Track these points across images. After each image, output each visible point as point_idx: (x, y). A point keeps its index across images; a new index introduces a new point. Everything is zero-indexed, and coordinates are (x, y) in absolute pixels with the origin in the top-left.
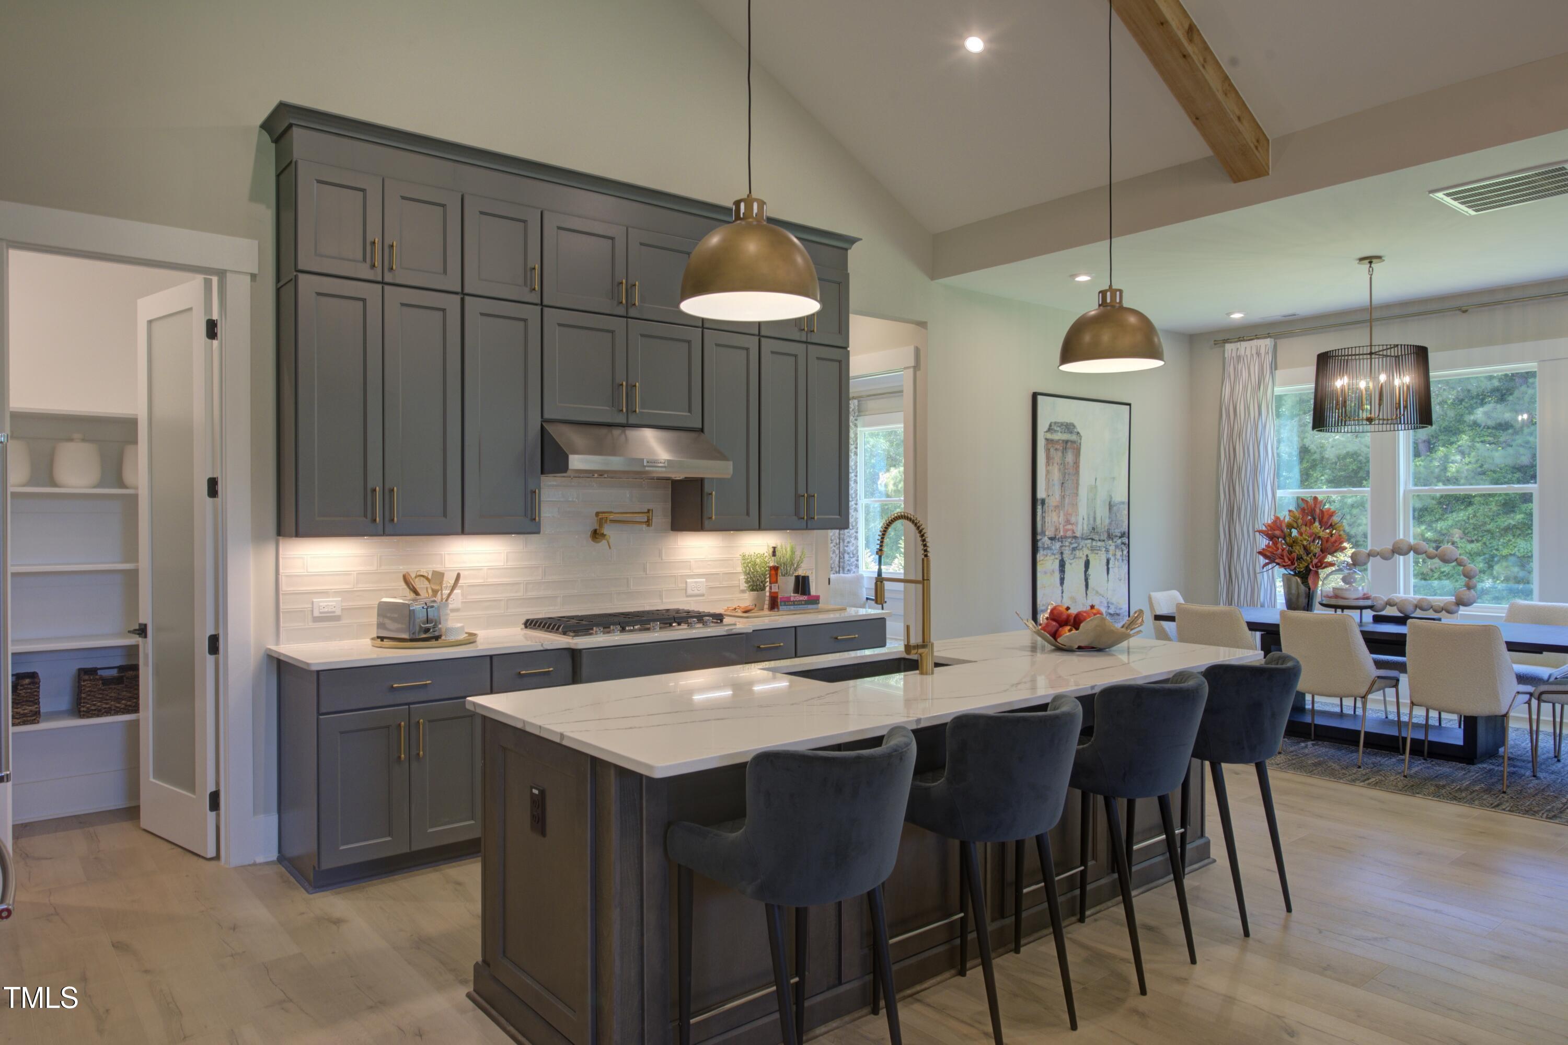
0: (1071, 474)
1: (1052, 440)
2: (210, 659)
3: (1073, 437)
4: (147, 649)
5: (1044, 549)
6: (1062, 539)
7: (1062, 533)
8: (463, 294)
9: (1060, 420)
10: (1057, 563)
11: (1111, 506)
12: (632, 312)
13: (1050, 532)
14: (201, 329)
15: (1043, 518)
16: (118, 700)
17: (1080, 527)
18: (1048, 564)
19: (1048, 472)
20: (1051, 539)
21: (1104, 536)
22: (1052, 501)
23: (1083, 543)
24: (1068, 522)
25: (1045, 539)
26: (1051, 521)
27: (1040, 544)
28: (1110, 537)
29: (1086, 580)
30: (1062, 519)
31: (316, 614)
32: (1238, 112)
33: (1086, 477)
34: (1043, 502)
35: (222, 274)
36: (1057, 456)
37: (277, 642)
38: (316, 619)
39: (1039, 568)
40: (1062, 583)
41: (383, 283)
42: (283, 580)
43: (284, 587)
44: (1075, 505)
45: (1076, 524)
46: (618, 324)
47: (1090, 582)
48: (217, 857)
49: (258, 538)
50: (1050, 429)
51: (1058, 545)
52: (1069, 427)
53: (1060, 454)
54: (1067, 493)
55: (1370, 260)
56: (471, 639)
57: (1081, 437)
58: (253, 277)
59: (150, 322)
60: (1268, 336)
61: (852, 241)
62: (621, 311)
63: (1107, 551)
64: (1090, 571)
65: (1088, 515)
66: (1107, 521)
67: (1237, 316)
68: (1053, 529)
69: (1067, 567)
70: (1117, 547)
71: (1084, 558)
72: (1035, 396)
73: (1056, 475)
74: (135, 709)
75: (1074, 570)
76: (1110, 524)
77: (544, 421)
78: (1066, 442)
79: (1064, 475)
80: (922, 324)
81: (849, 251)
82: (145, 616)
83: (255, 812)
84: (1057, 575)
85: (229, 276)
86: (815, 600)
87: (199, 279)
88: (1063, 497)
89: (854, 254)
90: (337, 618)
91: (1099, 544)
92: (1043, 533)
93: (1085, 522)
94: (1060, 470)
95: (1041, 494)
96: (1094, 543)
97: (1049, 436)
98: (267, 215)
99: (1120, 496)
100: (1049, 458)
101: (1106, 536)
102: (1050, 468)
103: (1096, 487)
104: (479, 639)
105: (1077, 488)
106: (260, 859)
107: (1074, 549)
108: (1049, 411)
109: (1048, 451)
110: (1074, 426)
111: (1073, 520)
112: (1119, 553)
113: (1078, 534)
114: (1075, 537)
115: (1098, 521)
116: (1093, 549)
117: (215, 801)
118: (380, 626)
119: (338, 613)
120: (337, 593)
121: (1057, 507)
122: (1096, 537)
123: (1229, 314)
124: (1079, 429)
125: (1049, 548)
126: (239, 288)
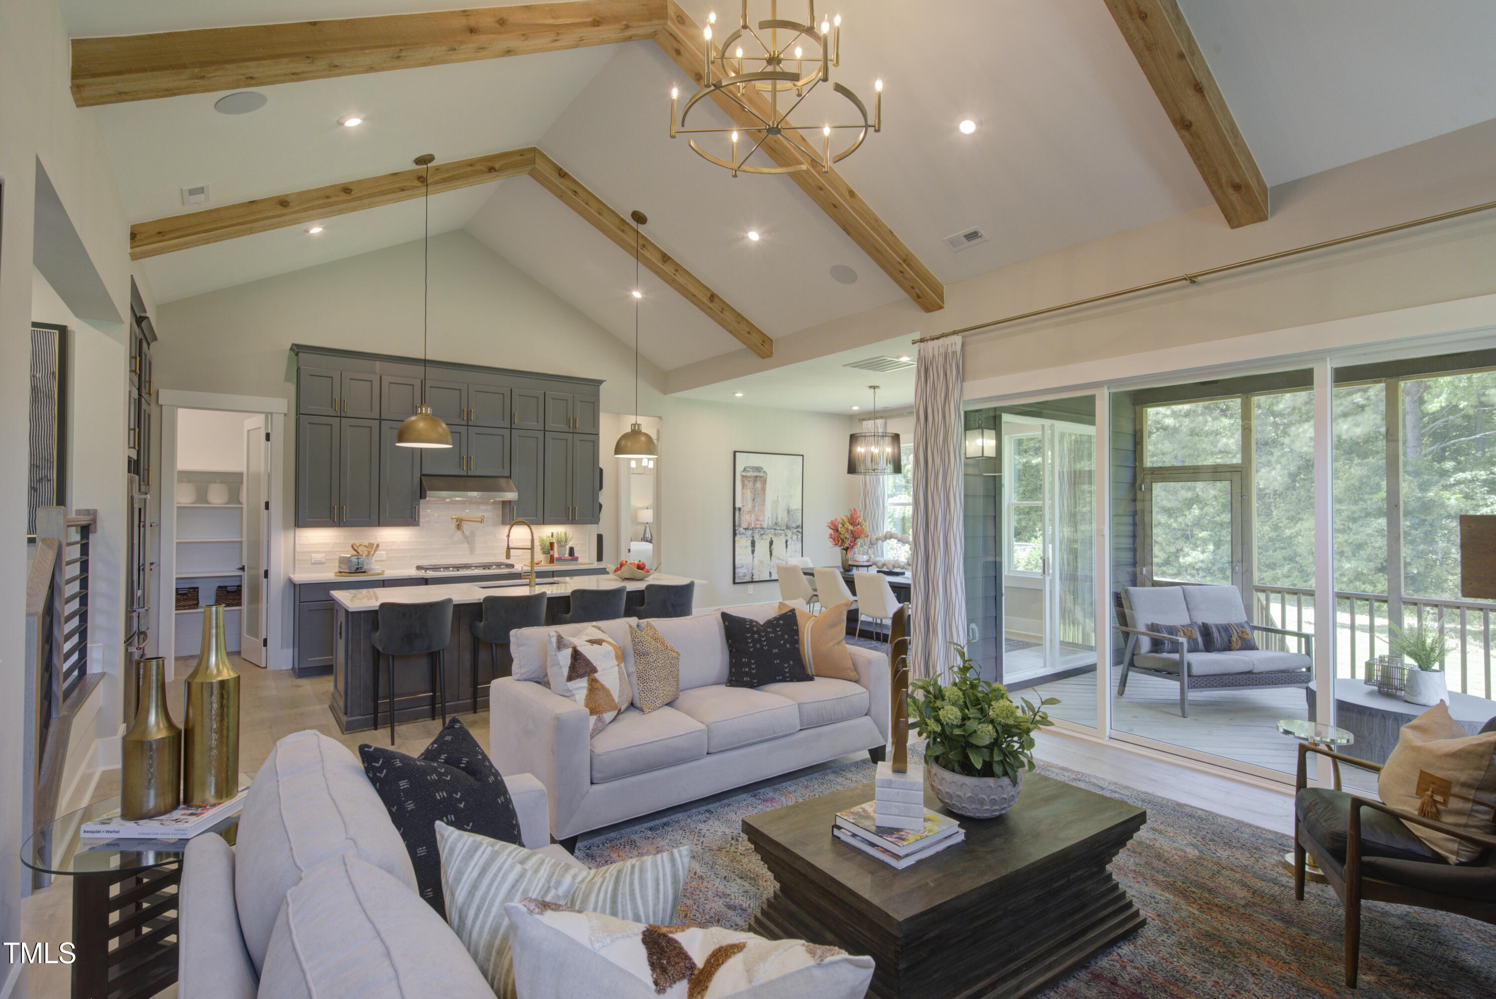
0: (759, 495)
1: (746, 476)
2: (265, 580)
3: (762, 474)
4: (245, 575)
5: (740, 534)
6: (753, 529)
7: (753, 526)
8: (380, 420)
9: (752, 465)
10: (749, 543)
11: (789, 512)
12: (470, 423)
13: (745, 525)
14: (264, 437)
15: (740, 518)
16: (233, 600)
17: (766, 522)
18: (743, 543)
19: (743, 493)
20: (745, 529)
21: (785, 528)
22: (745, 509)
23: (768, 531)
24: (757, 520)
25: (741, 530)
26: (745, 519)
27: (737, 532)
28: (788, 528)
29: (771, 552)
30: (753, 518)
31: (313, 561)
32: (748, 330)
33: (770, 496)
34: (740, 509)
35: (272, 414)
36: (750, 485)
37: (294, 573)
38: (313, 564)
39: (737, 545)
40: (753, 552)
41: (341, 417)
42: (297, 547)
43: (298, 549)
44: (763, 511)
45: (764, 521)
46: (463, 429)
47: (773, 552)
48: (266, 668)
49: (286, 527)
50: (745, 470)
51: (750, 532)
52: (758, 469)
53: (751, 483)
54: (757, 504)
55: (874, 387)
56: (382, 573)
57: (767, 474)
58: (285, 415)
59: (248, 431)
60: (882, 417)
61: (600, 382)
62: (465, 423)
63: (786, 536)
64: (773, 546)
65: (772, 516)
66: (786, 519)
67: (856, 408)
68: (747, 524)
69: (757, 544)
70: (793, 533)
71: (769, 540)
72: (735, 452)
73: (749, 495)
74: (240, 604)
75: (762, 546)
76: (789, 520)
77: (422, 475)
78: (757, 477)
79: (755, 495)
80: (660, 418)
81: (601, 387)
82: (245, 563)
83: (282, 648)
84: (750, 549)
85: (274, 415)
86: (576, 559)
87: (263, 416)
88: (754, 507)
89: (602, 387)
90: (323, 563)
91: (780, 532)
92: (740, 526)
93: (770, 520)
94: (751, 492)
95: (738, 505)
96: (776, 531)
97: (744, 474)
98: (292, 388)
99: (796, 504)
100: (743, 486)
101: (785, 527)
102: (745, 491)
103: (778, 501)
104: (385, 573)
105: (764, 502)
106: (284, 668)
107: (762, 535)
108: (743, 461)
109: (743, 482)
110: (762, 468)
111: (761, 518)
112: (795, 537)
113: (765, 526)
114: (763, 528)
115: (780, 519)
116: (775, 535)
117: (265, 641)
118: (340, 567)
119: (324, 561)
120: (323, 552)
121: (749, 512)
122: (778, 528)
123: (851, 407)
124: (765, 469)
125: (743, 534)
126: (279, 421)
